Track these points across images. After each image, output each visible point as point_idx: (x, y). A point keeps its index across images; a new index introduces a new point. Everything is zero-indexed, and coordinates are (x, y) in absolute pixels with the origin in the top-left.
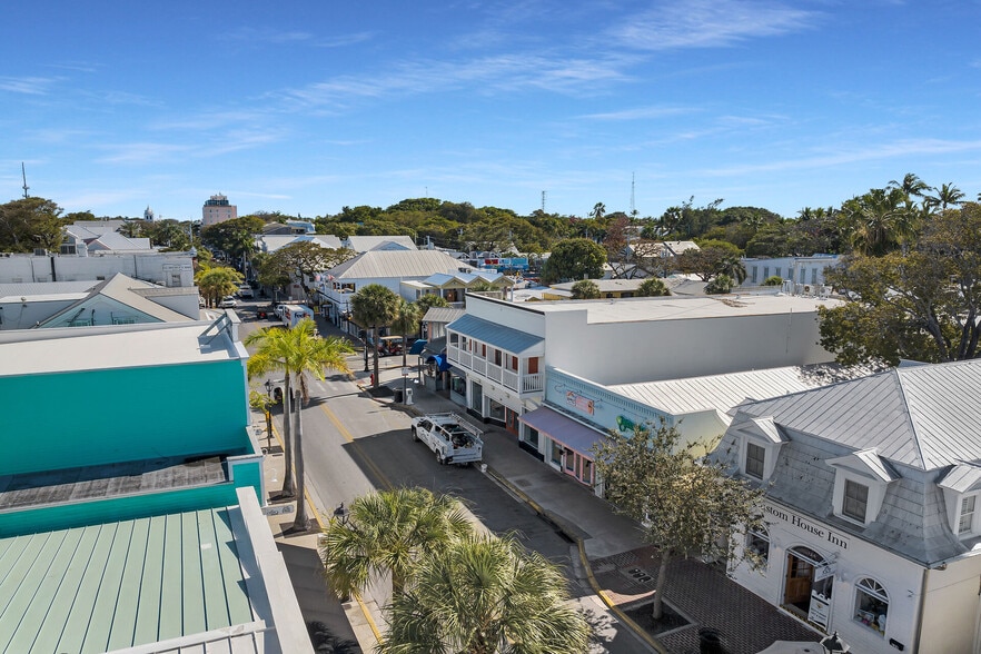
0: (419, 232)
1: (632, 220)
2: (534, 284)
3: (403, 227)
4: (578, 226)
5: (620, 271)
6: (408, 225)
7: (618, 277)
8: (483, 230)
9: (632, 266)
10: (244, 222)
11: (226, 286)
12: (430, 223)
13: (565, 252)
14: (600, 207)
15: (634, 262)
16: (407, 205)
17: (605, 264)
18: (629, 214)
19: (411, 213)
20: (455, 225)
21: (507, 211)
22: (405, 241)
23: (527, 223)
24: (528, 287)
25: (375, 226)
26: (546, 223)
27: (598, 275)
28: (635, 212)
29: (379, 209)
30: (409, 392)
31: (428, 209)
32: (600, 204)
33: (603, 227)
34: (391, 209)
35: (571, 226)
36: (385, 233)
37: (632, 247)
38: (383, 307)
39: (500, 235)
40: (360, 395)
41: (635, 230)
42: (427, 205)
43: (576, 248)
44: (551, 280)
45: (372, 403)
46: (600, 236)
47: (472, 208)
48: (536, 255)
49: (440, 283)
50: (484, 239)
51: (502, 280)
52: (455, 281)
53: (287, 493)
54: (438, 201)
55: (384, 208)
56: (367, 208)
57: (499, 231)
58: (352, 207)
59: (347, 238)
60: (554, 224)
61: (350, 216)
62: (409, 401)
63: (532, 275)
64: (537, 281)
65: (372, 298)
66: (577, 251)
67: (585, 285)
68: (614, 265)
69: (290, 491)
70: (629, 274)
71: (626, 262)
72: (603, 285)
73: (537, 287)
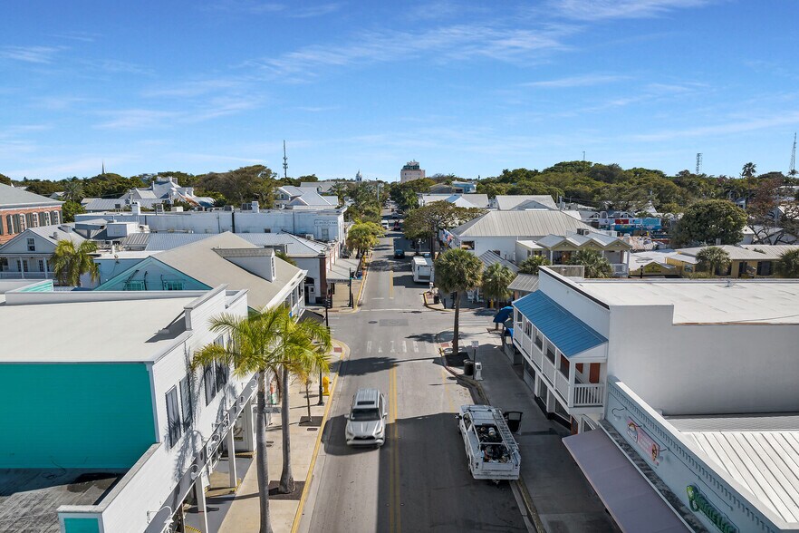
0: (566, 192)
1: (788, 179)
2: (663, 245)
3: (551, 187)
4: (727, 187)
5: (762, 235)
6: (557, 185)
7: (761, 242)
8: (620, 190)
9: (778, 229)
10: (419, 183)
11: (366, 240)
12: (578, 183)
13: (698, 214)
14: (749, 168)
15: (780, 226)
16: (561, 167)
17: (746, 227)
18: (785, 174)
19: (560, 174)
20: (601, 184)
21: (655, 171)
22: (547, 200)
23: (672, 183)
24: (656, 249)
25: (527, 187)
26: (691, 183)
27: (734, 239)
28: (793, 172)
29: (536, 171)
30: (479, 367)
31: (580, 171)
32: (750, 164)
33: (753, 187)
34: (546, 171)
35: (717, 186)
36: (535, 192)
37: (782, 209)
38: (462, 273)
39: (637, 195)
40: (437, 361)
41: (791, 190)
42: (579, 167)
43: (712, 210)
44: (682, 242)
45: (444, 372)
46: (749, 195)
47: (620, 169)
48: (672, 215)
49: (550, 244)
50: (620, 198)
51: (618, 243)
52: (566, 243)
53: (282, 489)
54: (589, 163)
55: (540, 170)
56: (523, 170)
57: (635, 192)
58: (511, 170)
59: (494, 197)
60: (699, 185)
61: (508, 177)
62: (478, 375)
63: (663, 236)
64: (666, 242)
65: (452, 263)
66: (712, 213)
67: (713, 252)
68: (757, 228)
69: (285, 486)
70: (773, 239)
71: (773, 225)
72: (734, 253)
73: (666, 250)
